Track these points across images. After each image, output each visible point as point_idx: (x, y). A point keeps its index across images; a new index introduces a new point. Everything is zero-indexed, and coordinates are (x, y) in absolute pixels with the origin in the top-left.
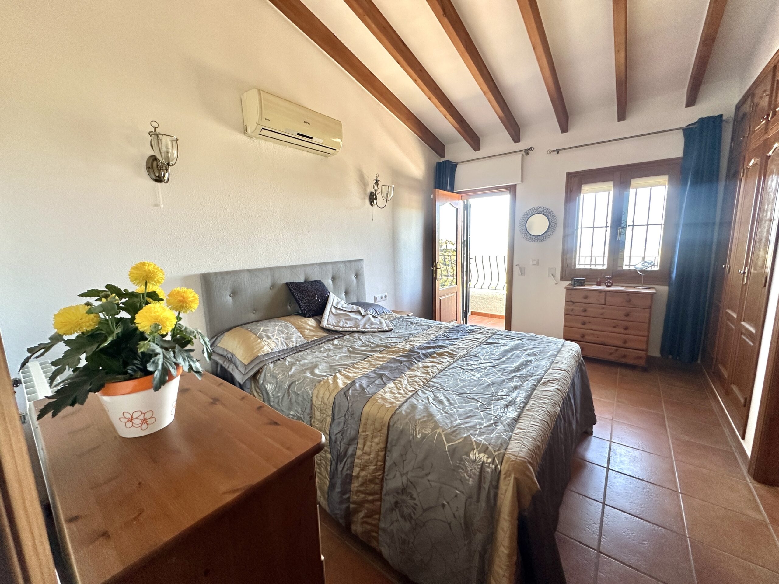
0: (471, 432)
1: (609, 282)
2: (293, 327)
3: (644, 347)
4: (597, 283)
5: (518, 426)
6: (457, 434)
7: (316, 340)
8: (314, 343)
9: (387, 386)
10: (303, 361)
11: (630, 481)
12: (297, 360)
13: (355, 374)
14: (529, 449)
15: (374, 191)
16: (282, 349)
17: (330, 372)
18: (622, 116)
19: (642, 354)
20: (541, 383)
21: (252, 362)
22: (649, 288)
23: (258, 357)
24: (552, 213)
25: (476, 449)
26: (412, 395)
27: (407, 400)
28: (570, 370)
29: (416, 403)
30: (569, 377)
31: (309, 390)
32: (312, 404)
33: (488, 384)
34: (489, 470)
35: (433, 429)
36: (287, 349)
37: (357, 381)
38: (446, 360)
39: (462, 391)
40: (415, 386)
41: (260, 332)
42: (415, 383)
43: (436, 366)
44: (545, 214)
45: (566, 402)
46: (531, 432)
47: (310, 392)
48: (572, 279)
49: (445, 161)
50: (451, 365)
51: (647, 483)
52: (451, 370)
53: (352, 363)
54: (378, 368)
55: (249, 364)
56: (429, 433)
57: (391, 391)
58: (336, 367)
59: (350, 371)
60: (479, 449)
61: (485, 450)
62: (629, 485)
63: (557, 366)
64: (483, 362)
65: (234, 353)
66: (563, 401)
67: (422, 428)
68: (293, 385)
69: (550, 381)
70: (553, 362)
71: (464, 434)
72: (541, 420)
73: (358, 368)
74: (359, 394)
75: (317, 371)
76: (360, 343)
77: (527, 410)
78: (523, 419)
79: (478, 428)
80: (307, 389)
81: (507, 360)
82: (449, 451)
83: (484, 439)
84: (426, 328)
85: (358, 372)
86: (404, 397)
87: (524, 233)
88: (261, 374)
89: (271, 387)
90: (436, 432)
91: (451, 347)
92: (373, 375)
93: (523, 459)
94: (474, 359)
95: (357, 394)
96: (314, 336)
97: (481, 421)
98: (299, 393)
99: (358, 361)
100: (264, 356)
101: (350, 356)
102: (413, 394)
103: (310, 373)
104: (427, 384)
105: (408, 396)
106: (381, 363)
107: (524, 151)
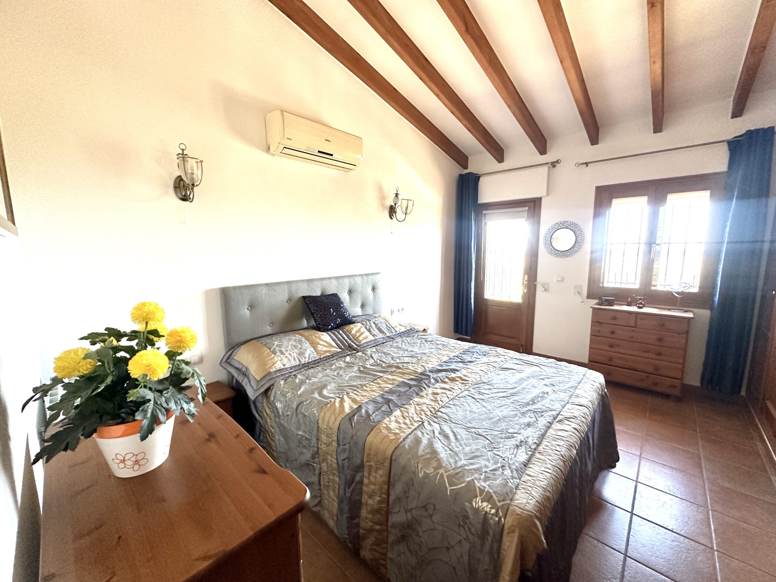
0: (476, 475)
1: (641, 303)
2: (307, 342)
3: (679, 376)
4: (628, 302)
5: (528, 472)
6: (461, 477)
7: (329, 356)
8: (326, 360)
9: (393, 414)
10: (314, 380)
11: (657, 530)
12: (307, 378)
13: (362, 398)
14: (537, 501)
15: (394, 205)
16: (294, 365)
17: (339, 393)
18: (658, 128)
19: (677, 383)
20: (557, 420)
21: (264, 377)
22: (686, 311)
23: (270, 373)
24: (579, 228)
25: (479, 497)
26: (418, 427)
27: (412, 432)
28: (591, 406)
29: (420, 436)
30: (588, 414)
31: (316, 412)
32: (318, 427)
33: (499, 418)
34: (492, 522)
35: (436, 469)
36: (299, 365)
37: (363, 406)
38: (458, 386)
39: (470, 425)
40: (422, 415)
41: (274, 347)
42: (423, 412)
43: (446, 394)
44: (572, 228)
45: (584, 443)
46: (541, 481)
47: (317, 415)
48: (600, 298)
49: (468, 173)
50: (462, 392)
51: (677, 535)
52: (461, 399)
53: (360, 385)
54: (386, 392)
55: (261, 379)
56: (432, 473)
57: (397, 420)
58: (345, 388)
59: (358, 393)
60: (482, 497)
61: (488, 498)
62: (656, 536)
63: (577, 401)
64: (496, 391)
65: (248, 367)
66: (581, 441)
67: (424, 467)
68: (301, 405)
69: (567, 419)
70: (572, 395)
71: (468, 477)
72: (553, 466)
73: (366, 390)
74: (364, 420)
75: (325, 392)
76: (372, 361)
77: (539, 453)
78: (533, 464)
79: (483, 471)
80: (314, 411)
81: (522, 390)
82: (450, 495)
83: (489, 486)
84: (440, 347)
85: (366, 396)
86: (410, 428)
87: (548, 247)
88: (272, 391)
89: (281, 405)
90: (439, 472)
91: (464, 372)
92: (380, 400)
93: (530, 513)
94: (487, 387)
95: (361, 421)
96: (326, 352)
97: (487, 463)
98: (306, 414)
99: (367, 382)
100: (276, 372)
101: (360, 377)
102: (419, 425)
103: (318, 394)
104: (435, 415)
105: (413, 428)
106: (390, 386)
107: (550, 164)
